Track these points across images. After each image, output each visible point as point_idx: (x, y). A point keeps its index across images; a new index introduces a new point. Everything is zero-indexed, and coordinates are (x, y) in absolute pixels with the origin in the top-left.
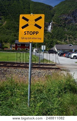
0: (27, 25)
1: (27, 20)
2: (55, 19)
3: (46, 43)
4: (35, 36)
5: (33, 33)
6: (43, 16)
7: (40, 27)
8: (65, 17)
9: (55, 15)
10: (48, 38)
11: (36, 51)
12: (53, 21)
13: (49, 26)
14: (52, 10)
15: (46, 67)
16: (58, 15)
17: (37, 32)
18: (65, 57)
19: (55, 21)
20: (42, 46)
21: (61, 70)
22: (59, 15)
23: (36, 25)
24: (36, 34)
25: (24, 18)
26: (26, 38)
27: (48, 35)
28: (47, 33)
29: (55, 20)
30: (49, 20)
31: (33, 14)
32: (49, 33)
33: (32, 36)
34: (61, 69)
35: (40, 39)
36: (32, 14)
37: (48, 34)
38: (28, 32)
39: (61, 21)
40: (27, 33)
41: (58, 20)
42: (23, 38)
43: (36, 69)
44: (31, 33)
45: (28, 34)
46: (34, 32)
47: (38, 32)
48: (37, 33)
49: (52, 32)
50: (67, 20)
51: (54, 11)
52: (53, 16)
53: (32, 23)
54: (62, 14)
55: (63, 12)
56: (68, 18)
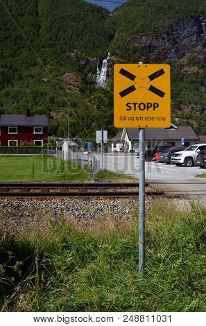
0: (132, 89)
1: (132, 77)
2: (119, 48)
3: (93, 121)
4: (150, 113)
5: (148, 106)
6: (166, 68)
7: (161, 94)
8: (145, 41)
9: (117, 36)
10: (98, 107)
11: (70, 147)
12: (112, 55)
13: (100, 70)
14: (107, 21)
15: (123, 191)
16: (125, 35)
17: (154, 104)
18: (160, 162)
19: (117, 54)
20: (98, 133)
21: (170, 197)
22: (129, 37)
23: (152, 89)
24: (154, 109)
25: (123, 72)
26: (131, 119)
27: (99, 97)
28: (94, 91)
29: (118, 52)
30: (100, 51)
31: (144, 63)
32: (101, 89)
33: (145, 113)
34: (170, 194)
35: (164, 119)
36: (140, 63)
37: (99, 94)
38: (135, 104)
39: (134, 53)
40: (132, 106)
41: (127, 50)
42: (123, 119)
43: (101, 197)
44: (142, 107)
45: (135, 110)
46: (148, 104)
47: (158, 105)
48: (156, 106)
49: (108, 89)
50: (153, 51)
51: (115, 24)
52: (111, 37)
53: (142, 83)
54: (138, 31)
55: (141, 26)
56: (155, 43)
